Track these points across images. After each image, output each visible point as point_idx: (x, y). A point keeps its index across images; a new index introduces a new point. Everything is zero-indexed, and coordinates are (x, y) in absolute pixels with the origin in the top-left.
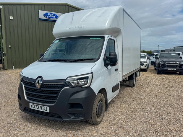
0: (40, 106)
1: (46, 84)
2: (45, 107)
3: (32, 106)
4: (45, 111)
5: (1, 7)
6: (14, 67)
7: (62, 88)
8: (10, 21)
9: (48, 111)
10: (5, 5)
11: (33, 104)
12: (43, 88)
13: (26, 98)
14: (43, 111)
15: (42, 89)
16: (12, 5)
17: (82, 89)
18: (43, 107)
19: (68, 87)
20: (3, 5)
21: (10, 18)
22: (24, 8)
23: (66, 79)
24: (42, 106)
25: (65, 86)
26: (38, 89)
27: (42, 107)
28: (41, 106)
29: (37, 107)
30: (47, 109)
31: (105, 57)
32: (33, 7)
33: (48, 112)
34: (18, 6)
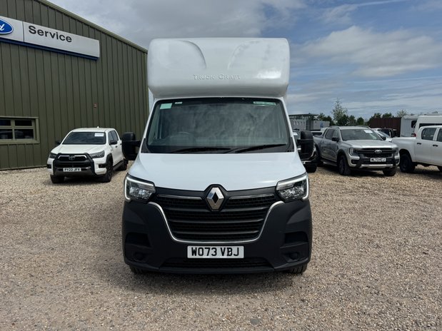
0: (218, 248)
1: (236, 200)
2: (235, 248)
3: (194, 252)
4: (233, 257)
7: (270, 205)
9: (241, 256)
11: (198, 247)
12: (227, 208)
14: (229, 257)
15: (224, 211)
18: (228, 249)
19: (281, 202)
23: (276, 187)
24: (226, 247)
25: (275, 201)
26: (214, 213)
27: (226, 250)
28: (223, 248)
29: (212, 252)
30: (239, 252)
33: (243, 257)
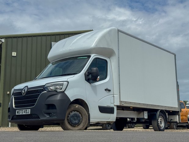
0: (24, 110)
1: (30, 91)
2: (28, 110)
3: (18, 112)
4: (27, 114)
5: (3, 40)
6: (10, 123)
7: (41, 93)
8: (13, 58)
10: (8, 38)
11: (19, 110)
12: (27, 94)
13: (14, 106)
14: (26, 114)
16: (16, 37)
17: (56, 93)
19: (46, 92)
20: (6, 38)
21: (13, 55)
22: (32, 39)
23: (44, 86)
25: (43, 91)
26: (23, 96)
27: (26, 111)
29: (22, 112)
31: (87, 73)
32: (44, 38)
33: (30, 113)
34: (24, 38)
